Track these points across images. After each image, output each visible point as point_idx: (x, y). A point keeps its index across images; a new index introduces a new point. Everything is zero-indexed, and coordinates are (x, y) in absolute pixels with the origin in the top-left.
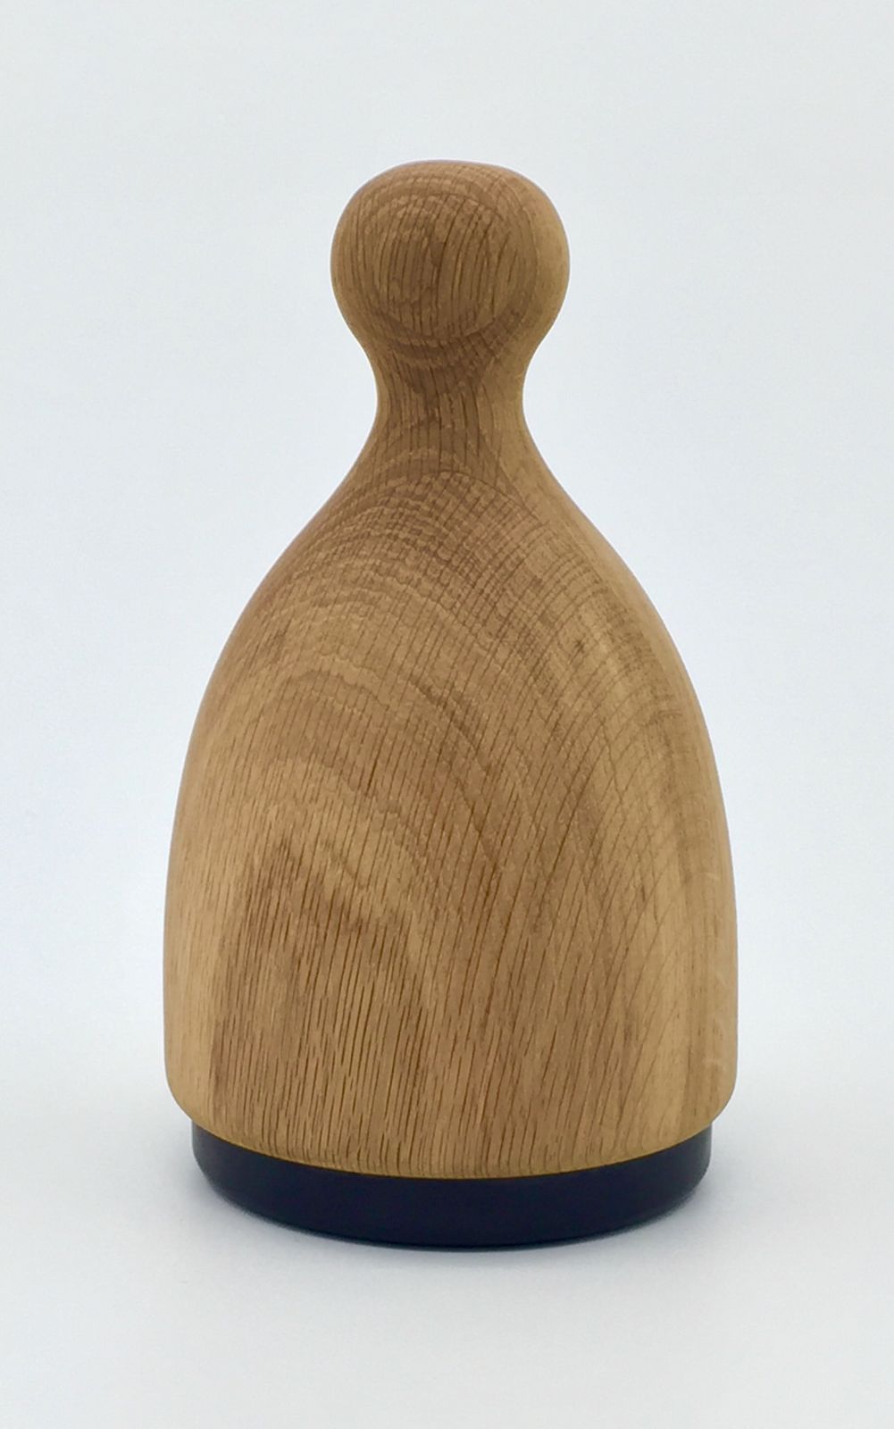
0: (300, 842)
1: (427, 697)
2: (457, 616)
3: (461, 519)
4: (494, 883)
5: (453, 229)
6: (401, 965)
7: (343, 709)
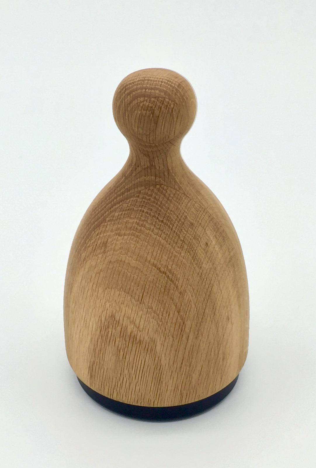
0: (118, 316)
1: (159, 271)
2: (167, 242)
3: (165, 204)
4: (183, 328)
5: (161, 111)
6: (154, 354)
7: (131, 275)
